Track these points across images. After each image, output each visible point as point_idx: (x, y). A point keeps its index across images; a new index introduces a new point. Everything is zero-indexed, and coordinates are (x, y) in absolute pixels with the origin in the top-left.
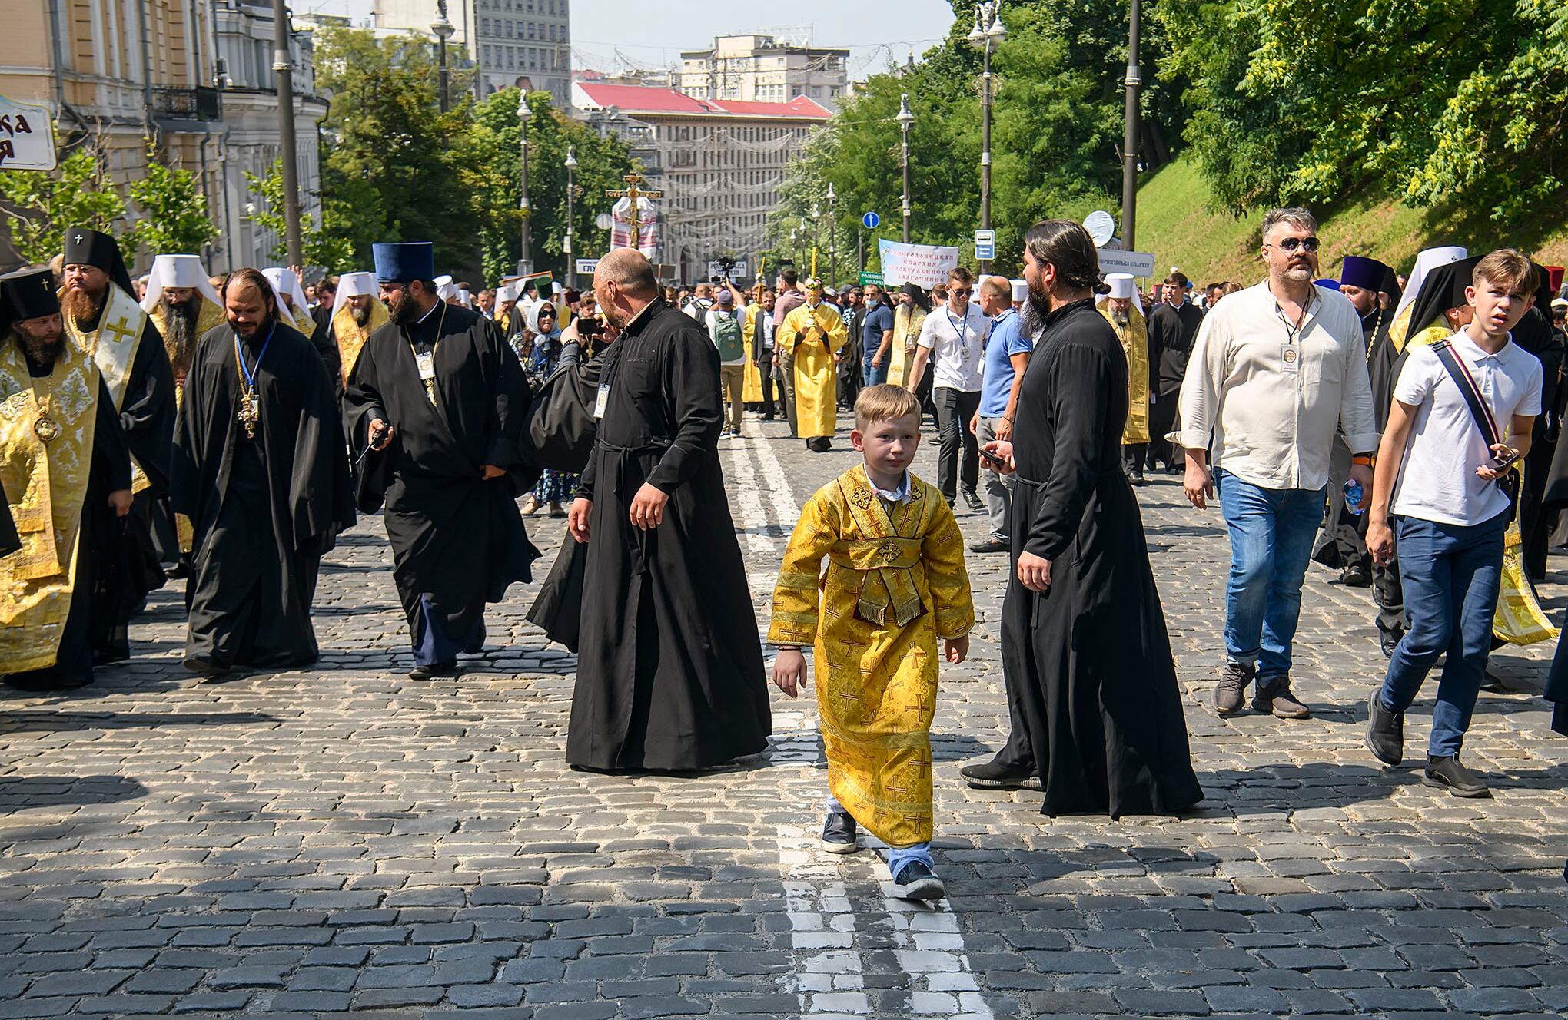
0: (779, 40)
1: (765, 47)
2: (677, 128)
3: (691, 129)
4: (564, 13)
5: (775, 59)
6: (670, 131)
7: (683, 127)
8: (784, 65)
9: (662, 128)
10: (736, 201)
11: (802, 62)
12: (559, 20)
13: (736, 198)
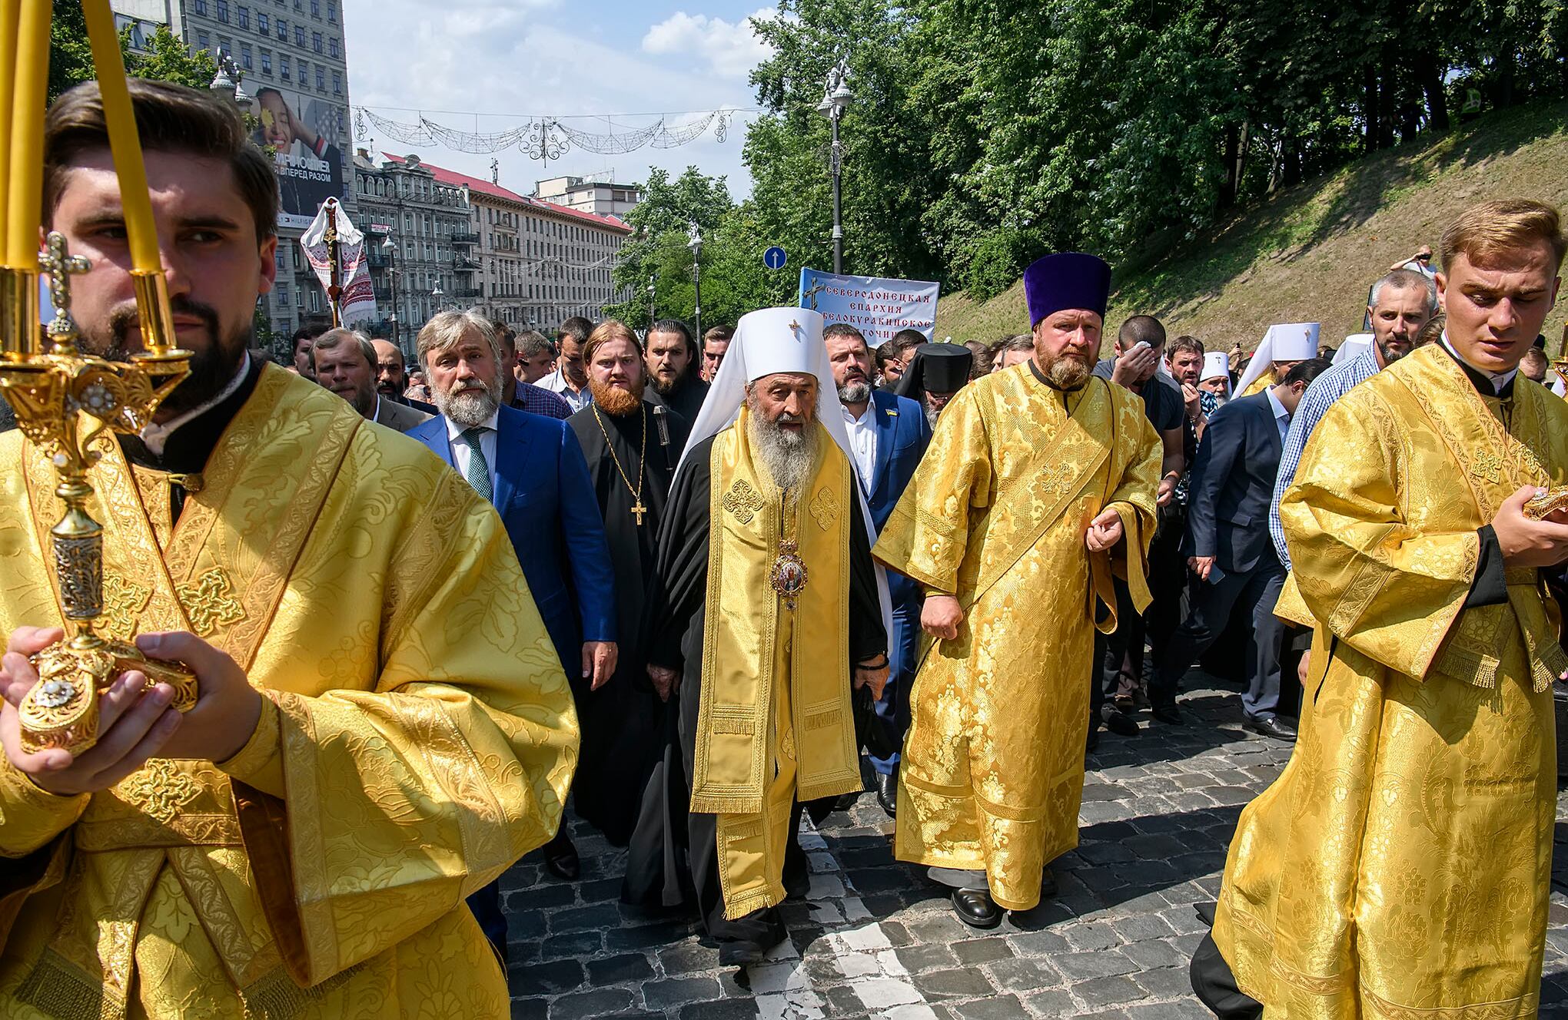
0: (587, 180)
1: (576, 186)
2: (498, 212)
3: (513, 216)
4: (335, 19)
5: (585, 193)
6: (490, 213)
7: (503, 212)
8: (593, 197)
9: (481, 208)
10: (560, 293)
11: (607, 194)
12: (332, 31)
13: (560, 289)
